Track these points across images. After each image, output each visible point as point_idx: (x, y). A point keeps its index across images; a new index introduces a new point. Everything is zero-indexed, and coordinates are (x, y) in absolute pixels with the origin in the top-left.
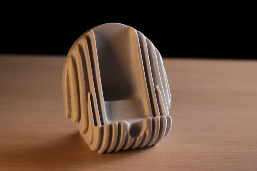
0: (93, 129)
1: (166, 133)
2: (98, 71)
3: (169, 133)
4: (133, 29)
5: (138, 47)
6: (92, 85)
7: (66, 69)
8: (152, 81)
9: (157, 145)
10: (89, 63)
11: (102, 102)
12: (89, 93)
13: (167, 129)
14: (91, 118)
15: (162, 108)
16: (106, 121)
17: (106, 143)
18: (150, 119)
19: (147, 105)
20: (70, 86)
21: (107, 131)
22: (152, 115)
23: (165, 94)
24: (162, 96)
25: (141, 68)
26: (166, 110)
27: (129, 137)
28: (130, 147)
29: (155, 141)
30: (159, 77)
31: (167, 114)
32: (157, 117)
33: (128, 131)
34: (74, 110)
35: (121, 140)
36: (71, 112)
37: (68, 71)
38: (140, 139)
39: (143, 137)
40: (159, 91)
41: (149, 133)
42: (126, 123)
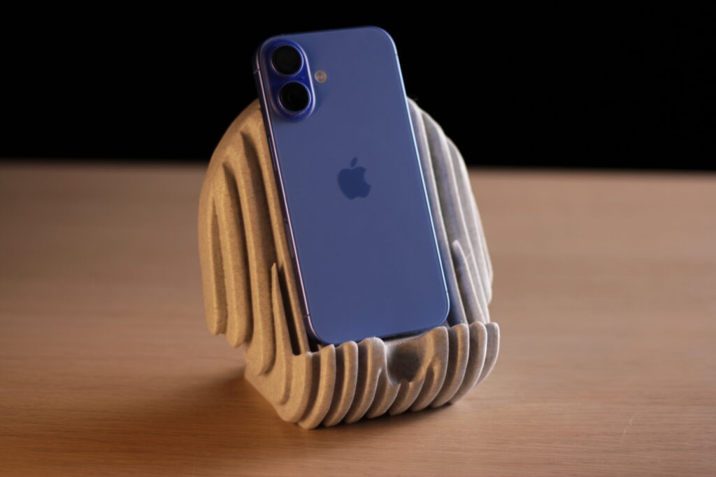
0: (289, 363)
1: (483, 369)
3: (491, 369)
7: (210, 200)
9: (459, 404)
12: (274, 265)
13: (486, 359)
15: (471, 302)
17: (325, 399)
18: (444, 333)
20: (222, 245)
21: (330, 365)
23: (478, 264)
24: (470, 269)
26: (482, 307)
27: (389, 381)
28: (387, 409)
29: (456, 391)
30: (460, 218)
31: (484, 318)
32: (462, 327)
33: (384, 365)
34: (235, 311)
35: (367, 389)
36: (227, 317)
37: (216, 204)
38: (415, 388)
39: (423, 382)
40: (461, 254)
41: (439, 370)
42: (380, 344)
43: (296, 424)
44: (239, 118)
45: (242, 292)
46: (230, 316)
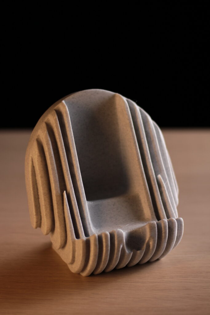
0: (74, 243)
1: (176, 242)
2: (76, 159)
3: (180, 241)
4: (120, 97)
5: (130, 122)
6: (69, 180)
7: (30, 159)
8: (151, 169)
9: (163, 259)
10: (62, 149)
11: (85, 203)
12: (65, 192)
13: (177, 237)
14: (71, 228)
15: (168, 206)
16: (91, 230)
17: (93, 262)
18: (155, 225)
19: (147, 204)
20: (38, 182)
21: (95, 245)
22: (155, 217)
23: (171, 186)
24: (167, 189)
25: (135, 152)
26: (174, 209)
27: (127, 251)
28: (126, 265)
29: (161, 254)
30: (161, 163)
31: (175, 215)
32: (163, 221)
33: (124, 243)
34: (45, 216)
35: (115, 256)
36: (41, 219)
37: (34, 161)
38: (140, 254)
39: (144, 251)
40: (162, 182)
41: (153, 244)
42: (121, 232)
43: (79, 274)
44: (44, 114)
45: (48, 206)
46: (42, 219)
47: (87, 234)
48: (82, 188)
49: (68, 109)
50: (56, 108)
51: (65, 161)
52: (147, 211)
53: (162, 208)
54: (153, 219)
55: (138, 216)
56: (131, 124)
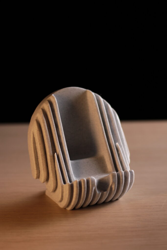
0: (62, 187)
1: (129, 186)
2: (62, 132)
3: (132, 186)
4: (90, 92)
5: (97, 108)
6: (58, 146)
7: (32, 132)
8: (112, 139)
9: (121, 199)
10: (53, 125)
11: (69, 161)
12: (56, 153)
13: (130, 183)
14: (60, 177)
15: (123, 164)
16: (73, 178)
17: (76, 199)
18: (115, 174)
19: (110, 162)
20: (37, 148)
21: (77, 187)
22: (115, 170)
23: (125, 151)
25: (101, 128)
26: (127, 165)
27: (98, 192)
28: (97, 202)
29: (120, 195)
30: (118, 135)
31: (128, 169)
32: (121, 172)
33: (95, 186)
34: (43, 170)
35: (90, 195)
36: (39, 173)
37: (34, 134)
38: (106, 194)
39: (109, 192)
40: (119, 147)
41: (114, 187)
42: (94, 179)
43: (65, 209)
44: (40, 104)
45: (45, 163)
46: (41, 172)
47: (70, 181)
48: (67, 151)
49: (57, 100)
50: (48, 99)
51: (55, 134)
52: (109, 166)
53: (119, 165)
54: (114, 171)
55: (104, 170)
56: (98, 110)
